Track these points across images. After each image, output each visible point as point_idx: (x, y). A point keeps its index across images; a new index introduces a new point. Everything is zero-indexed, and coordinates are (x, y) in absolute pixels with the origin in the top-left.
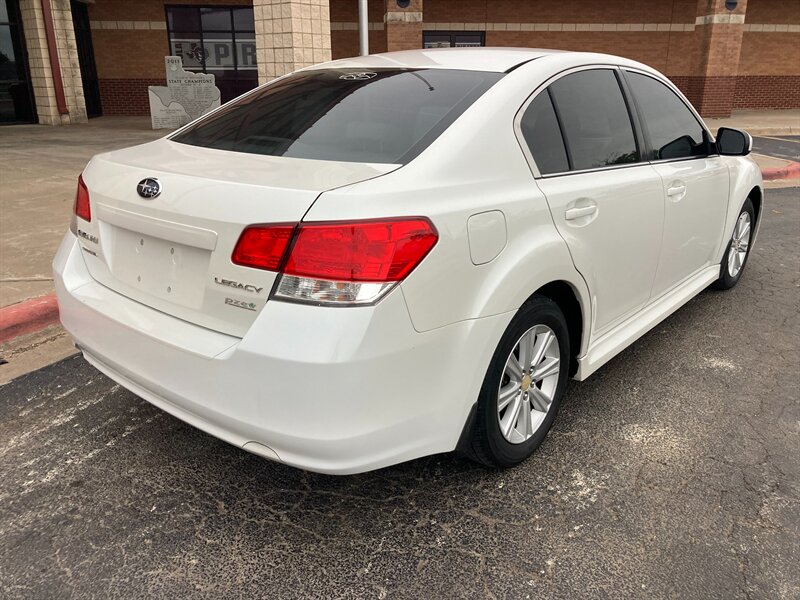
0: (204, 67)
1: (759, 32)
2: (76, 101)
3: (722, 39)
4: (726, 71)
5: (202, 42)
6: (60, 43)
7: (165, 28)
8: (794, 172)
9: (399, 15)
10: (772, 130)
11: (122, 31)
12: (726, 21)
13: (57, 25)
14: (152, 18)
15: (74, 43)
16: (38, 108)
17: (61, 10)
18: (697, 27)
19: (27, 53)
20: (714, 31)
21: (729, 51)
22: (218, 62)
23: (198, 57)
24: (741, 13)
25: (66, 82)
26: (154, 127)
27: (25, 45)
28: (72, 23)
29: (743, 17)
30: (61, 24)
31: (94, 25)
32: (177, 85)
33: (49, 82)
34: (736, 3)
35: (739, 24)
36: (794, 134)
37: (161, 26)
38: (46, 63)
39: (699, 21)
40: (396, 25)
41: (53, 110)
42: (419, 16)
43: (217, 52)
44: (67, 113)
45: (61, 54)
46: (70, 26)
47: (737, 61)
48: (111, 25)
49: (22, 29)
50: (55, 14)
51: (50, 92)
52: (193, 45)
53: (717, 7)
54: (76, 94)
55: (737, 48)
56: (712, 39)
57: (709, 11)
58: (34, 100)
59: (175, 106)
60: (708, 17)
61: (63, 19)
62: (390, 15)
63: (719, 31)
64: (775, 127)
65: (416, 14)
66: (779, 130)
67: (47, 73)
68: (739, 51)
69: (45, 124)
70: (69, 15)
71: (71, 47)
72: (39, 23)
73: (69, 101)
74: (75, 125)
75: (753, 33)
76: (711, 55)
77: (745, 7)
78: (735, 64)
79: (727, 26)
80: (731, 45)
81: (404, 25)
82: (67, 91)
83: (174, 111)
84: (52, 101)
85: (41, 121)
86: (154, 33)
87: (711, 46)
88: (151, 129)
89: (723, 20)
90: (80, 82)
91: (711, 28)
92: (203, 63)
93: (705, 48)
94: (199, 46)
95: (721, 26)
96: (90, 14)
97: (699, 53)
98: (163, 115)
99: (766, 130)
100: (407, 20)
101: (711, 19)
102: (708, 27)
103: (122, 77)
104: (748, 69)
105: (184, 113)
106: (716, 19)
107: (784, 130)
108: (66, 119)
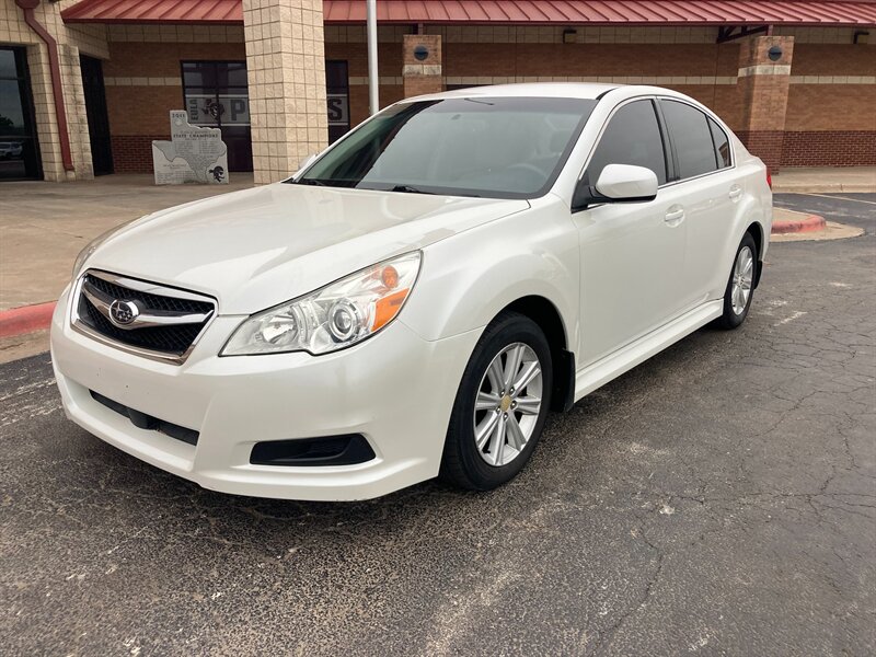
0: (220, 123)
1: (814, 85)
2: (82, 157)
3: (765, 92)
4: (772, 125)
5: (217, 98)
6: (67, 99)
7: (180, 83)
8: (809, 226)
9: (417, 68)
10: (820, 188)
11: (136, 87)
12: (770, 73)
13: (64, 80)
14: (168, 74)
15: (83, 99)
16: (44, 164)
17: (70, 65)
18: (740, 79)
19: (34, 108)
20: (756, 83)
21: (773, 104)
22: (234, 118)
23: (213, 113)
24: (786, 64)
25: (72, 138)
26: (156, 182)
27: (32, 99)
28: (81, 78)
29: (789, 67)
30: (69, 80)
31: (108, 81)
32: (182, 139)
33: (55, 138)
34: (780, 53)
35: (785, 76)
36: (845, 191)
37: (177, 82)
38: (52, 118)
39: (742, 72)
40: (413, 78)
41: (58, 166)
42: (438, 69)
43: (233, 108)
44: (72, 169)
45: (69, 110)
46: (79, 81)
47: (784, 114)
48: (125, 81)
49: (30, 85)
50: (63, 69)
51: (56, 148)
52: (209, 101)
53: (759, 57)
54: (83, 150)
55: (783, 101)
56: (755, 92)
57: (751, 62)
58: (40, 156)
59: (179, 161)
60: (750, 68)
61: (71, 74)
62: (407, 69)
63: (762, 82)
64: (823, 184)
65: (435, 67)
66: (829, 187)
67: (53, 128)
68: (785, 104)
69: (51, 180)
70: (78, 70)
71: (79, 102)
72: (46, 78)
73: (75, 158)
74: (81, 181)
75: (809, 85)
76: (754, 109)
77: (791, 57)
78: (781, 118)
79: (771, 78)
80: (777, 98)
81: (422, 79)
82: (74, 147)
83: (178, 166)
84: (57, 157)
85: (46, 178)
86: (169, 89)
87: (754, 99)
88: (153, 184)
89: (766, 71)
90: (87, 138)
91: (754, 80)
92: (218, 119)
93: (748, 100)
94: (214, 101)
95: (765, 77)
96: (104, 70)
97: (742, 105)
98: (168, 170)
99: (814, 187)
100: (426, 73)
101: (753, 70)
102: (750, 78)
103: (135, 134)
104: (804, 124)
105: (188, 168)
106: (759, 70)
107: (834, 188)
108: (72, 175)
